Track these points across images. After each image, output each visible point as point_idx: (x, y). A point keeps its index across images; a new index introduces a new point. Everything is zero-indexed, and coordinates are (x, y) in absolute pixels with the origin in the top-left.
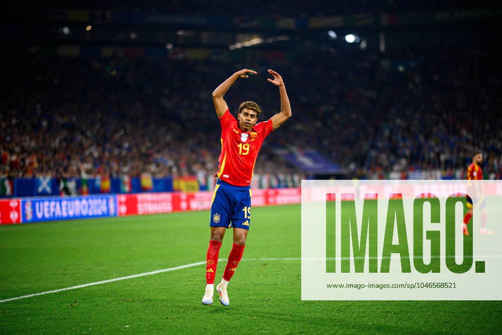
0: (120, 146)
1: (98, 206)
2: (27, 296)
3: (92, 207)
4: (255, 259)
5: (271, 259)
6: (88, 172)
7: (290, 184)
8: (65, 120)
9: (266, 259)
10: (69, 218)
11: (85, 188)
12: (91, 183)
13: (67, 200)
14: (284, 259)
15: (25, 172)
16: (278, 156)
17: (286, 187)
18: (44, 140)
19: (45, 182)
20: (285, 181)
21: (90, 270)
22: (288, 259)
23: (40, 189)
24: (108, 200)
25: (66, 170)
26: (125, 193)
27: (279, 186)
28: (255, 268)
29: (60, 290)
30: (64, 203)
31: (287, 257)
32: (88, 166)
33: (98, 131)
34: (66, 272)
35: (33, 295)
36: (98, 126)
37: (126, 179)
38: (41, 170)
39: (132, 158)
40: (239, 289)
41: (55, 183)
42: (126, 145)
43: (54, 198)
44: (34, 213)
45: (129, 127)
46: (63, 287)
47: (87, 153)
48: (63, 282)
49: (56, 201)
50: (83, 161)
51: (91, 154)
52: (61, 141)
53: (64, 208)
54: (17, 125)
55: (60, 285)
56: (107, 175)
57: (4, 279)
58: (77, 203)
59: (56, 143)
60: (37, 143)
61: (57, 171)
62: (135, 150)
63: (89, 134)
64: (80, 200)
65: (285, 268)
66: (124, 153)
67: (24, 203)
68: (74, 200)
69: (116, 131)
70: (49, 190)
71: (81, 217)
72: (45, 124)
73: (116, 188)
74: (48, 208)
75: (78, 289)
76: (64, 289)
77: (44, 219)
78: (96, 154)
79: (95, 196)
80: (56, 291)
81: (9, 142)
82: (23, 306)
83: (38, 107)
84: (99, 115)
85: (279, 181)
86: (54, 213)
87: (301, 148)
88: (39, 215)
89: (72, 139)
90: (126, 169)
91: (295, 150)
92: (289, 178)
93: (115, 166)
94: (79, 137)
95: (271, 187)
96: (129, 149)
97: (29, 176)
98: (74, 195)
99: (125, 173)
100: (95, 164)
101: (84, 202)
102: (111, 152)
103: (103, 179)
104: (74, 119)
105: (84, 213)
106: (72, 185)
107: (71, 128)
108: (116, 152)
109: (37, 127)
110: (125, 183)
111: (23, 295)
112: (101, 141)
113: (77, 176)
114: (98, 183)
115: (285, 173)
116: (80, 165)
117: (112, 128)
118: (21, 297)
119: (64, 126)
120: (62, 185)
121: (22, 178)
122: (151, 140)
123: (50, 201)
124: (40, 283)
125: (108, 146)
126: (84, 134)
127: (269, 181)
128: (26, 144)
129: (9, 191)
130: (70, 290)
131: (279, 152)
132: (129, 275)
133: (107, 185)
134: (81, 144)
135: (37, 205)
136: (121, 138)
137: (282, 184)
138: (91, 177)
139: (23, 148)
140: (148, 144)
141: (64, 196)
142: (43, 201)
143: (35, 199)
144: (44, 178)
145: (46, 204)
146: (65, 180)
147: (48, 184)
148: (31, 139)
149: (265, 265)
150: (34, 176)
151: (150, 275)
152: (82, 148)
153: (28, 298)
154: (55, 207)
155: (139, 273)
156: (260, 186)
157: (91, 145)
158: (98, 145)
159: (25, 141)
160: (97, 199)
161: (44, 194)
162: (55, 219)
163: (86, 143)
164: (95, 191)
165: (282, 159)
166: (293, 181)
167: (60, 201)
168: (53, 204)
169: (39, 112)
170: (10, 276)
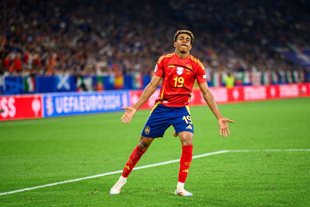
0: (132, 46)
1: (113, 102)
2: (51, 185)
3: (107, 102)
4: (259, 150)
5: (274, 150)
6: (103, 69)
7: (290, 80)
8: (82, 22)
9: (269, 150)
10: (85, 112)
11: (100, 85)
12: (105, 80)
13: (85, 96)
14: (286, 150)
15: (46, 70)
16: (279, 53)
17: (287, 83)
18: (63, 41)
19: (63, 80)
20: (286, 76)
21: (108, 160)
22: (290, 150)
23: (60, 86)
24: (121, 95)
25: (82, 68)
26: (136, 89)
27: (280, 82)
28: (260, 159)
29: (81, 179)
30: (82, 98)
31: (289, 148)
32: (103, 64)
33: (112, 32)
34: (85, 162)
35: (56, 183)
36: (111, 27)
37: (138, 76)
38: (60, 68)
39: (143, 57)
40: (245, 179)
41: (73, 80)
42: (138, 44)
43: (73, 93)
44: (54, 107)
45: (140, 27)
46: (84, 176)
47: (102, 52)
48: (83, 172)
49: (74, 96)
50: (98, 59)
51: (105, 54)
52: (78, 41)
53: (82, 104)
54: (38, 27)
55: (82, 174)
56: (120, 72)
57: (30, 169)
58: (93, 98)
59: (73, 43)
60: (56, 43)
61: (75, 69)
62: (145, 50)
63: (103, 34)
64: (97, 95)
65: (287, 158)
66: (136, 51)
67: (45, 98)
68: (91, 95)
69: (128, 32)
70: (67, 86)
71: (97, 111)
72: (63, 25)
73: (128, 85)
74: (67, 103)
75: (97, 178)
76: (85, 178)
77: (63, 113)
78: (110, 53)
79: (110, 92)
80: (78, 180)
81: (31, 43)
82: (48, 193)
83: (57, 10)
84: (112, 17)
85: (279, 77)
86: (72, 107)
87: (300, 46)
88: (59, 110)
89: (88, 40)
90: (137, 67)
91: (294, 48)
92: (289, 74)
93: (127, 64)
94: (94, 38)
95: (272, 83)
96: (140, 48)
97: (49, 74)
98: (90, 92)
99: (136, 71)
100: (109, 63)
101: (100, 98)
102: (124, 51)
103: (117, 76)
104: (90, 21)
105: (100, 107)
106: (88, 82)
107: (88, 29)
108: (128, 50)
109: (56, 28)
110: (136, 80)
111: (48, 183)
112: (115, 40)
113: (92, 74)
114: (112, 80)
115: (285, 70)
116: (95, 63)
117: (124, 29)
118: (46, 185)
119: (81, 27)
120: (79, 82)
121: (43, 75)
122: (160, 40)
123: (69, 96)
124: (63, 172)
125: (121, 45)
126: (98, 34)
127: (271, 77)
128: (46, 45)
129: (31, 87)
130: (89, 179)
131: (279, 50)
132: (143, 165)
133: (120, 81)
134: (96, 44)
135: (57, 100)
136: (133, 38)
137: (283, 80)
138: (105, 74)
139: (43, 47)
140: (158, 43)
141: (81, 92)
142: (63, 96)
143: (55, 94)
144: (63, 76)
145: (66, 99)
146: (82, 77)
147: (67, 81)
148: (51, 39)
149: (268, 156)
150: (53, 74)
151: (162, 165)
152: (96, 48)
153: (52, 186)
154: (73, 101)
155: (152, 164)
156: (262, 83)
157: (105, 45)
158: (112, 44)
159: (45, 41)
160: (112, 95)
161: (63, 90)
162: (73, 113)
163: (101, 43)
164: (109, 87)
165: (282, 56)
166: (293, 77)
167: (78, 96)
168: (71, 99)
169: (58, 15)
170: (36, 166)
